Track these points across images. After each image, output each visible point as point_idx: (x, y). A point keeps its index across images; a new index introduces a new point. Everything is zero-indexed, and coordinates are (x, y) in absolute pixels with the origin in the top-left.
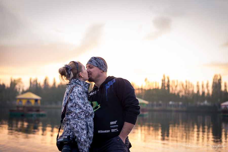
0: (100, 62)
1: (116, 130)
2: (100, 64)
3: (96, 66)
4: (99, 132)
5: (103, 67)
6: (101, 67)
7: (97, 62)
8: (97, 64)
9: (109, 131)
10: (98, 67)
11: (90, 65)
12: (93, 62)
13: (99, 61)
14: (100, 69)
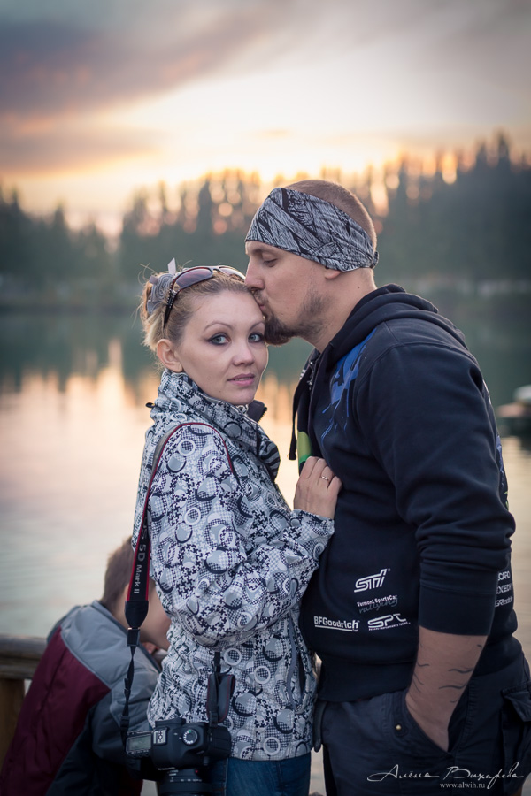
0: (318, 222)
1: (395, 621)
2: (315, 234)
3: (292, 251)
4: (318, 620)
5: (339, 246)
6: (326, 252)
7: (296, 224)
8: (295, 237)
9: (355, 624)
10: (306, 252)
11: (260, 245)
12: (272, 226)
13: (307, 218)
14: (320, 264)
